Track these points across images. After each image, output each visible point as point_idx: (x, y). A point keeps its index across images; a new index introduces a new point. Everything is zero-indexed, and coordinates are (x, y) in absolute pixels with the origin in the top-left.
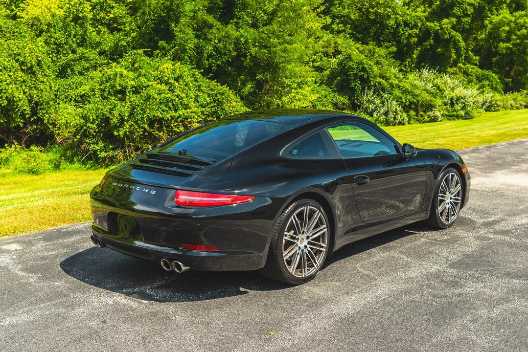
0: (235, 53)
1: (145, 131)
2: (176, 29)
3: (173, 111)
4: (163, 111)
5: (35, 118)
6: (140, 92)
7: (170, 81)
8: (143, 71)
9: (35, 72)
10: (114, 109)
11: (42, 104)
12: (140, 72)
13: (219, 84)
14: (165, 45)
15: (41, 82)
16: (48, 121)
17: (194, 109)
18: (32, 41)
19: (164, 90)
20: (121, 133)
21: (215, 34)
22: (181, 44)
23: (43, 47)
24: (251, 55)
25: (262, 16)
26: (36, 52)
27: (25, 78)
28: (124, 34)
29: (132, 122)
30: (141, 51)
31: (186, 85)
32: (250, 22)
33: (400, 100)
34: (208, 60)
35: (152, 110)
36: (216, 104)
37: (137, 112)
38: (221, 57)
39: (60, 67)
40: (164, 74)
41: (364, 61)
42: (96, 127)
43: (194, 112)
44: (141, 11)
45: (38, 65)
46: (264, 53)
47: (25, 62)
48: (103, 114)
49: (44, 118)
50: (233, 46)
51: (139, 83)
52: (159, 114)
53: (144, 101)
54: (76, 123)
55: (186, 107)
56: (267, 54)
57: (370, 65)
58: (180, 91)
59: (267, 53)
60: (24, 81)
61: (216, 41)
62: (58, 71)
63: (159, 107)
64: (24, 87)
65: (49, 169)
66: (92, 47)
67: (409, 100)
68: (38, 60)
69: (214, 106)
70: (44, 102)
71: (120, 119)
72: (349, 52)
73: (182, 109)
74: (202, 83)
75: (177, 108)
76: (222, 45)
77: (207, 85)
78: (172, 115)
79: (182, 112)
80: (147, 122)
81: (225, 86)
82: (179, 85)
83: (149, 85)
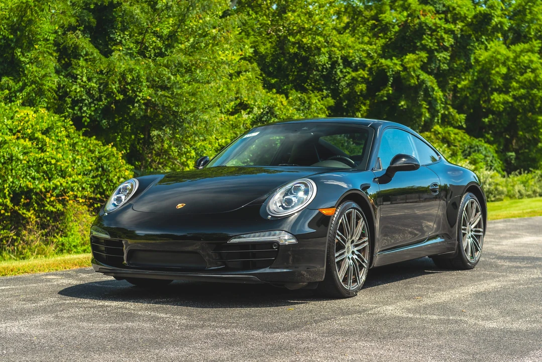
0: (121, 97)
1: (6, 209)
2: (23, 59)
3: (47, 180)
4: (34, 178)
7: (36, 135)
13: (100, 143)
14: (11, 83)
17: (76, 177)
19: (31, 148)
22: (37, 82)
25: (153, 42)
31: (59, 141)
34: (73, 108)
35: (17, 177)
36: (100, 173)
38: (92, 102)
40: (26, 125)
43: (76, 182)
46: (165, 96)
50: (117, 85)
52: (27, 183)
55: (63, 174)
56: (168, 99)
58: (52, 149)
59: (169, 97)
61: (85, 79)
63: (26, 172)
69: (96, 176)
72: (270, 103)
73: (57, 178)
74: (77, 140)
75: (50, 176)
76: (95, 85)
77: (84, 145)
78: (45, 186)
79: (59, 181)
80: (9, 195)
81: (110, 147)
82: (51, 142)
83: (5, 140)
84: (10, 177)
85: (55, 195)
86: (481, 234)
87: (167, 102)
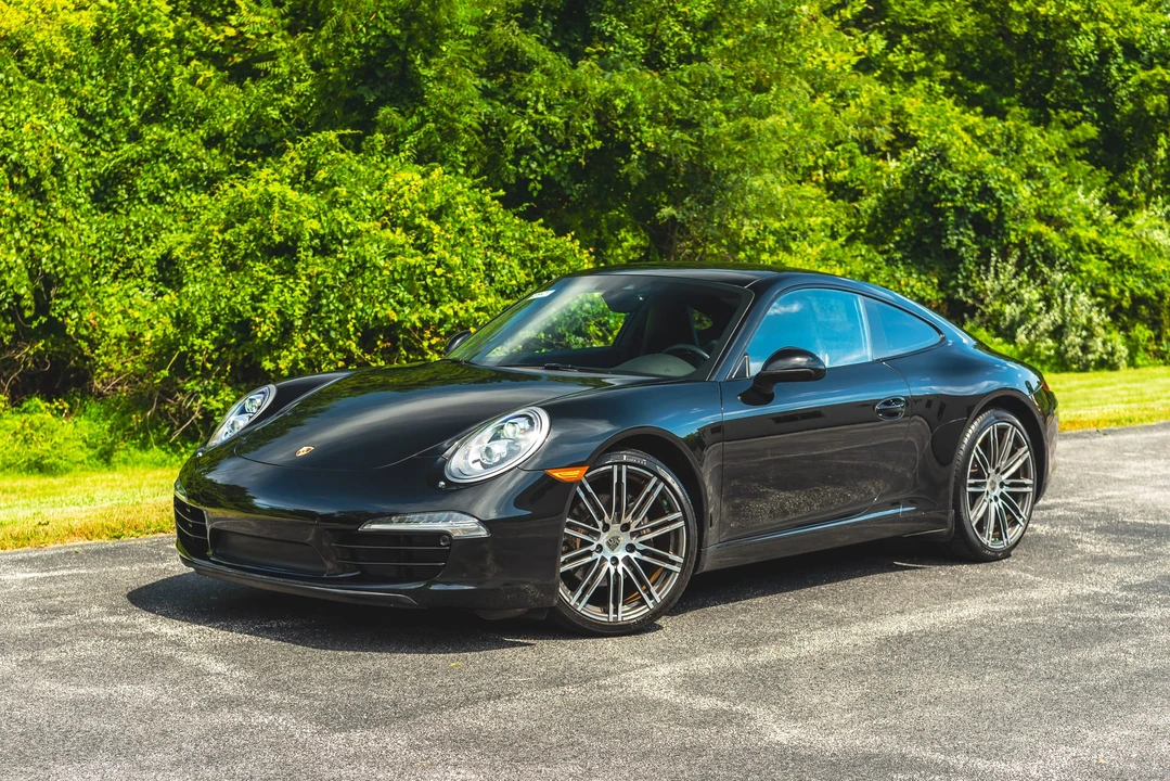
0: (598, 144)
1: (349, 359)
2: (425, 72)
3: (428, 306)
4: (401, 303)
5: (44, 320)
6: (335, 251)
7: (417, 221)
8: (343, 191)
9: (45, 192)
10: (264, 297)
11: (61, 282)
12: (336, 193)
13: (551, 232)
14: (397, 119)
15: (60, 220)
16: (77, 330)
17: (483, 301)
18: (37, 106)
19: (403, 246)
20: (283, 364)
21: (540, 86)
22: (444, 116)
23: (65, 125)
24: (642, 147)
25: (675, 34)
26: (50, 137)
27: (21, 210)
28: (274, 86)
29: (315, 335)
30: (332, 136)
31: (462, 231)
32: (641, 49)
33: (1103, 291)
34: (516, 163)
35: (370, 300)
37: (328, 305)
38: (553, 152)
39: (97, 182)
40: (401, 202)
41: (988, 169)
42: (212, 347)
43: (484, 309)
44: (332, 22)
45: (53, 174)
46: (683, 141)
47: (22, 166)
48: (232, 309)
49: (68, 321)
50: (591, 121)
51: (334, 226)
52: (388, 312)
53: (348, 275)
54: (156, 336)
55: (463, 294)
56: (690, 147)
57: (1009, 179)
58: (445, 248)
59: (692, 143)
60: (18, 218)
61: (541, 107)
62: (92, 191)
63: (389, 291)
64: (17, 235)
65: (82, 462)
66: (187, 124)
67: (1132, 291)
68: (54, 159)
70: (67, 275)
71: (282, 324)
72: (939, 141)
73: (450, 301)
74: (502, 228)
75: (436, 297)
76: (557, 120)
77: (517, 235)
78: (424, 316)
79: (452, 307)
80: (355, 334)
81: (569, 238)
82: (443, 233)
83: (359, 230)
84: (358, 300)
85: (443, 333)
86: (1029, 489)
87: (687, 152)
